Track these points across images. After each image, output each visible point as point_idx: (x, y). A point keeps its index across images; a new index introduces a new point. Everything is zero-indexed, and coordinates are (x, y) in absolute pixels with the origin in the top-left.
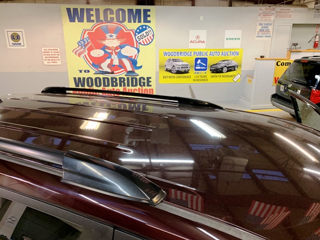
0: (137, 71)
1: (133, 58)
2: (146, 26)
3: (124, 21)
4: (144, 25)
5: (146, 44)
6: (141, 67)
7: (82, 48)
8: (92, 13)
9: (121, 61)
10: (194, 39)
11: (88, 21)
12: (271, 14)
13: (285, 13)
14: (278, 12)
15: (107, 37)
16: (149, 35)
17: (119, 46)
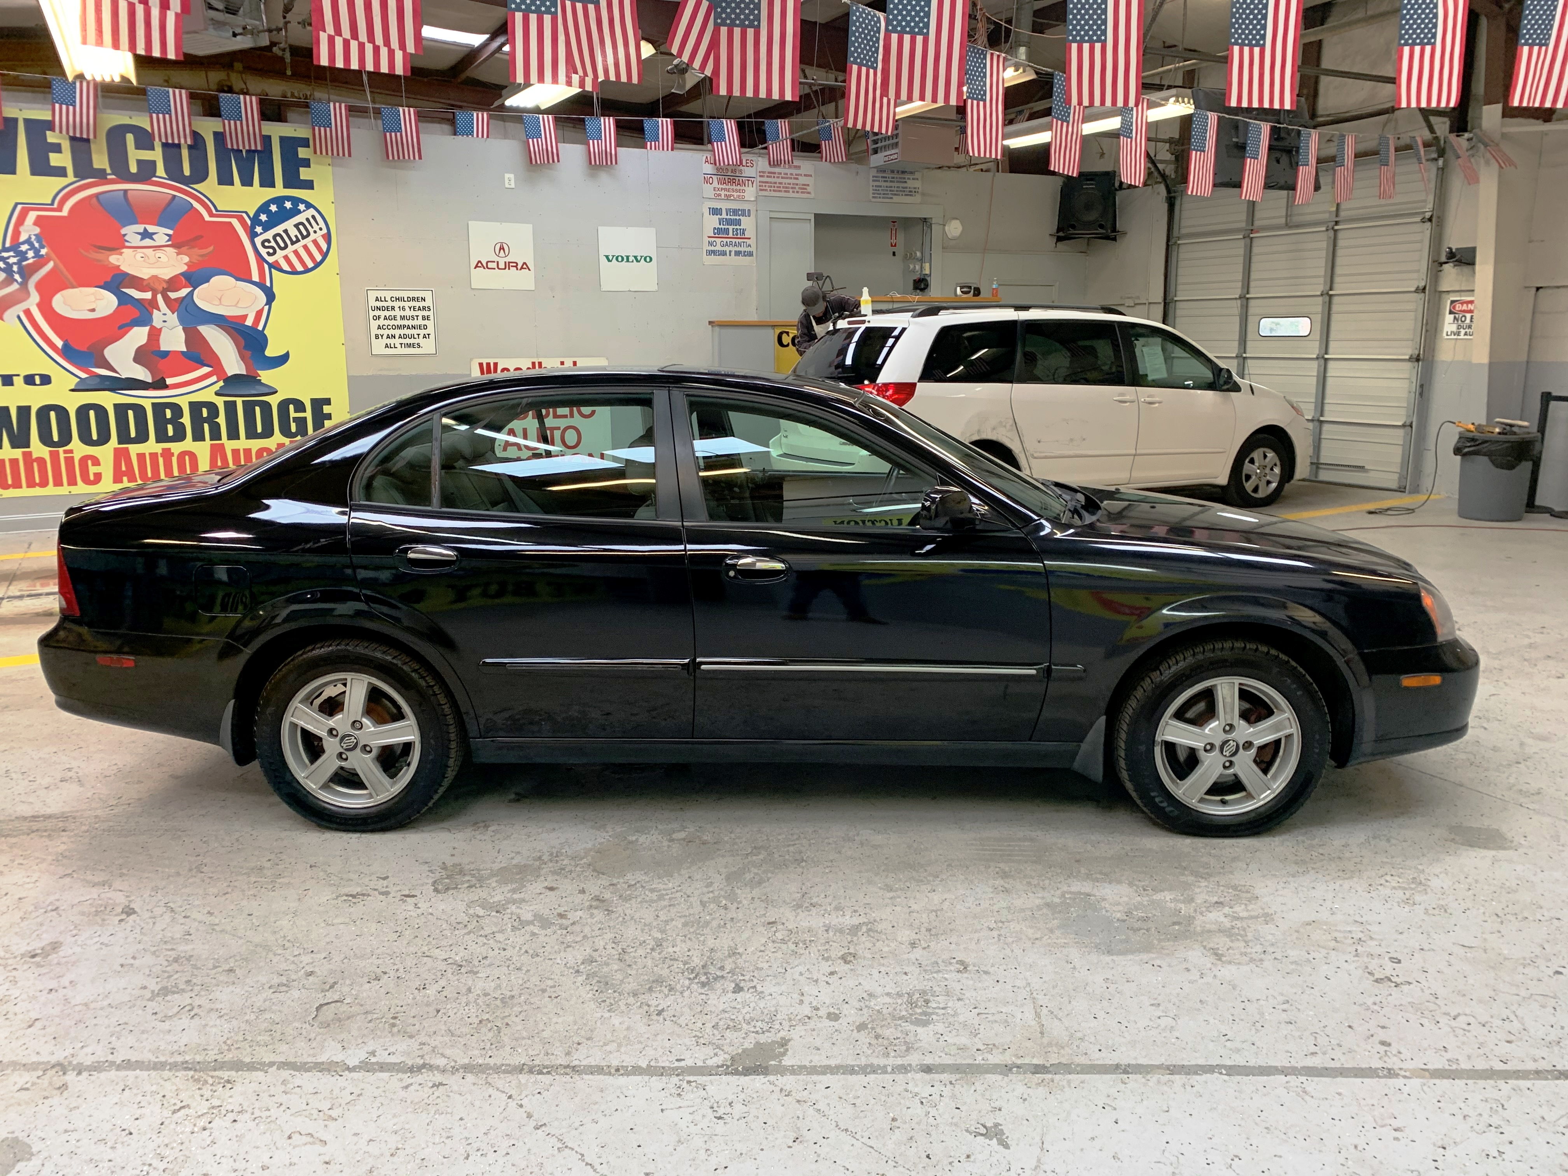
0: (266, 376)
1: (249, 322)
2: (296, 201)
3: (200, 175)
4: (288, 198)
5: (300, 268)
6: (284, 359)
7: (10, 280)
8: (52, 138)
9: (194, 338)
10: (486, 255)
11: (34, 172)
12: (744, 179)
13: (787, 178)
14: (763, 172)
15: (126, 238)
16: (308, 234)
17: (182, 274)
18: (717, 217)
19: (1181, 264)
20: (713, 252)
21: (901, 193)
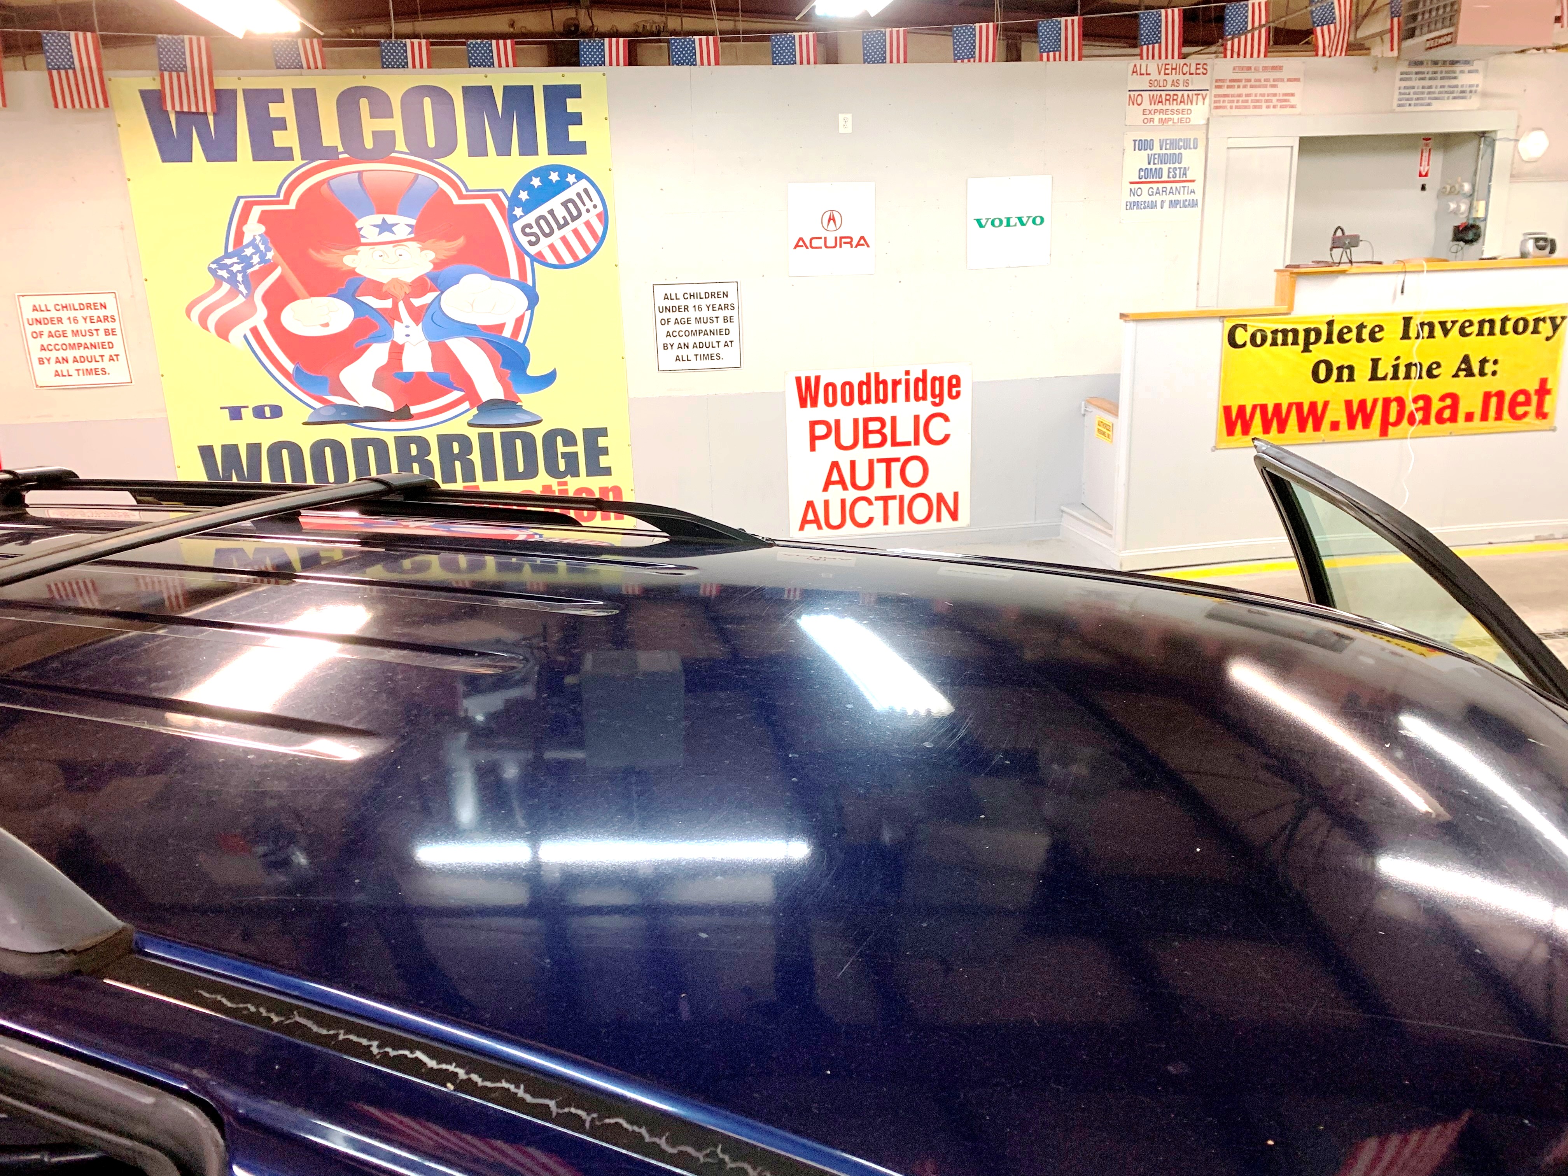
2: (564, 171)
3: (447, 147)
4: (555, 168)
5: (568, 260)
9: (441, 354)
10: (812, 229)
11: (257, 156)
12: (1190, 93)
13: (1259, 86)
14: (1222, 81)
15: (361, 233)
16: (580, 214)
17: (426, 275)
18: (1144, 154)
20: (1136, 204)
21: (1446, 95)
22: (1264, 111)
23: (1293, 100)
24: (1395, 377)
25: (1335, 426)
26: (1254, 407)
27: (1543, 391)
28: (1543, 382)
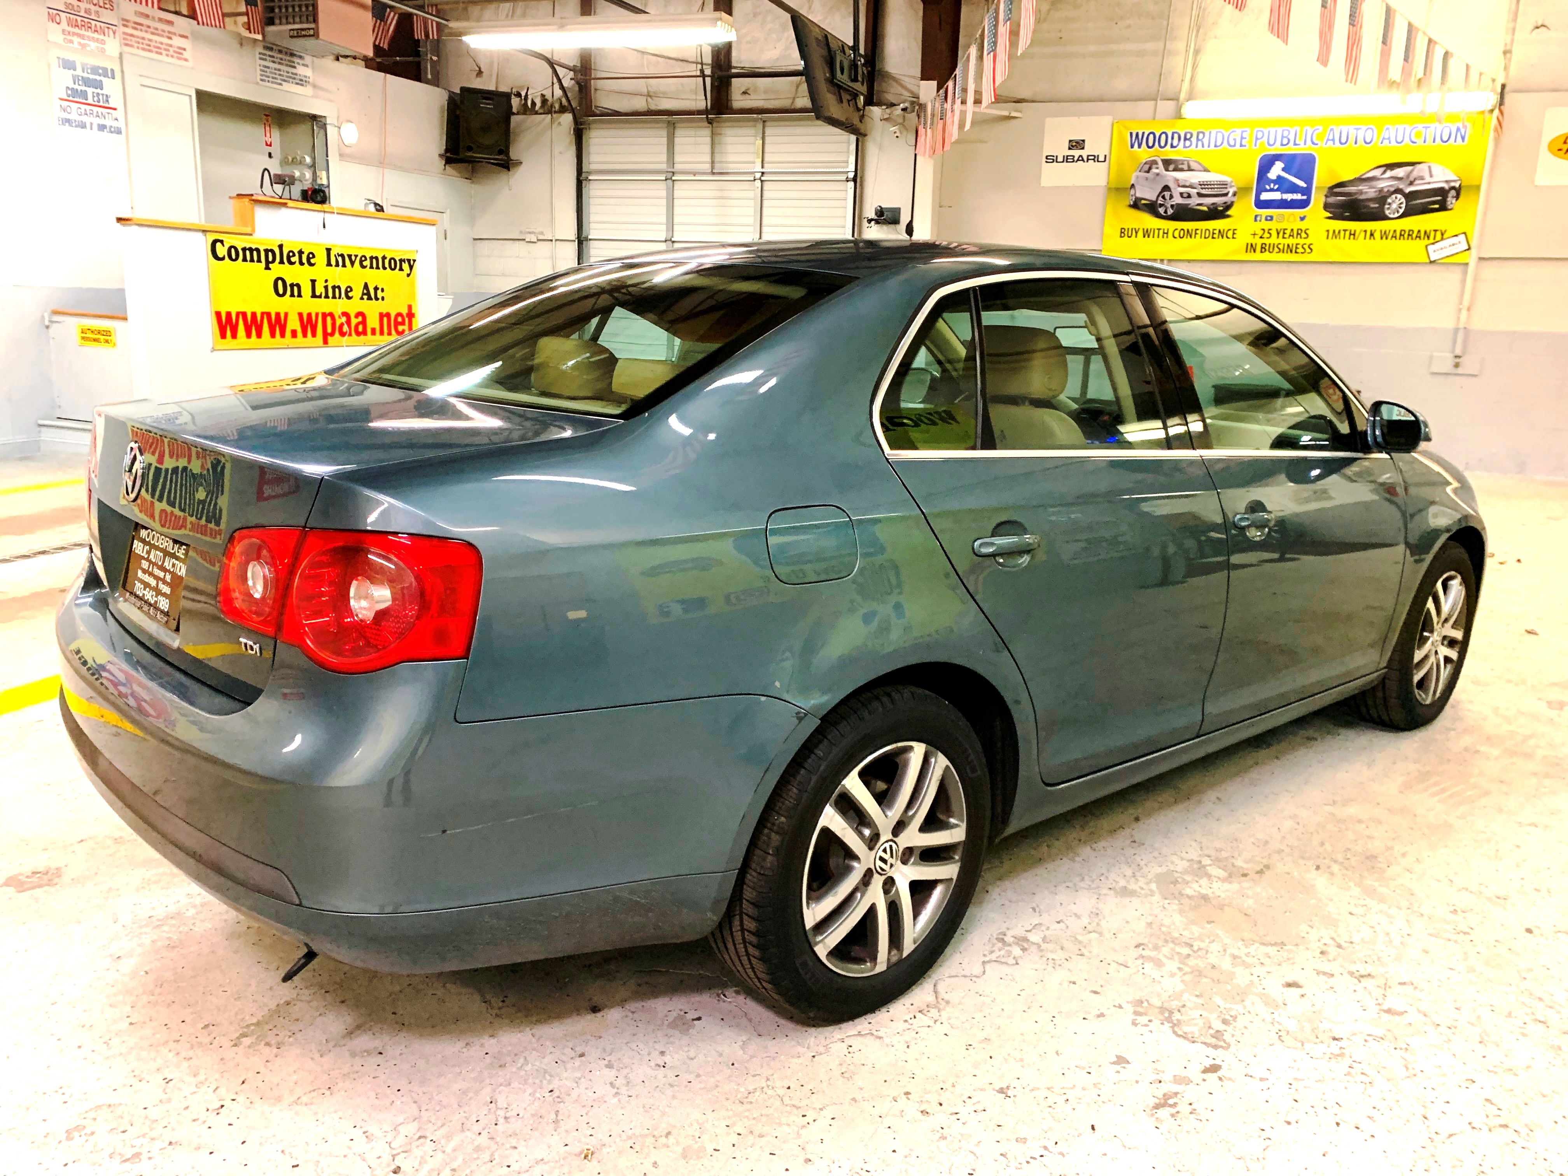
12: (102, 25)
13: (158, 35)
14: (127, 21)
19: (592, 201)
20: (68, 121)
21: (291, 80)
22: (163, 58)
23: (186, 55)
24: (327, 297)
25: (294, 334)
26: (238, 314)
27: (411, 315)
28: (410, 307)
